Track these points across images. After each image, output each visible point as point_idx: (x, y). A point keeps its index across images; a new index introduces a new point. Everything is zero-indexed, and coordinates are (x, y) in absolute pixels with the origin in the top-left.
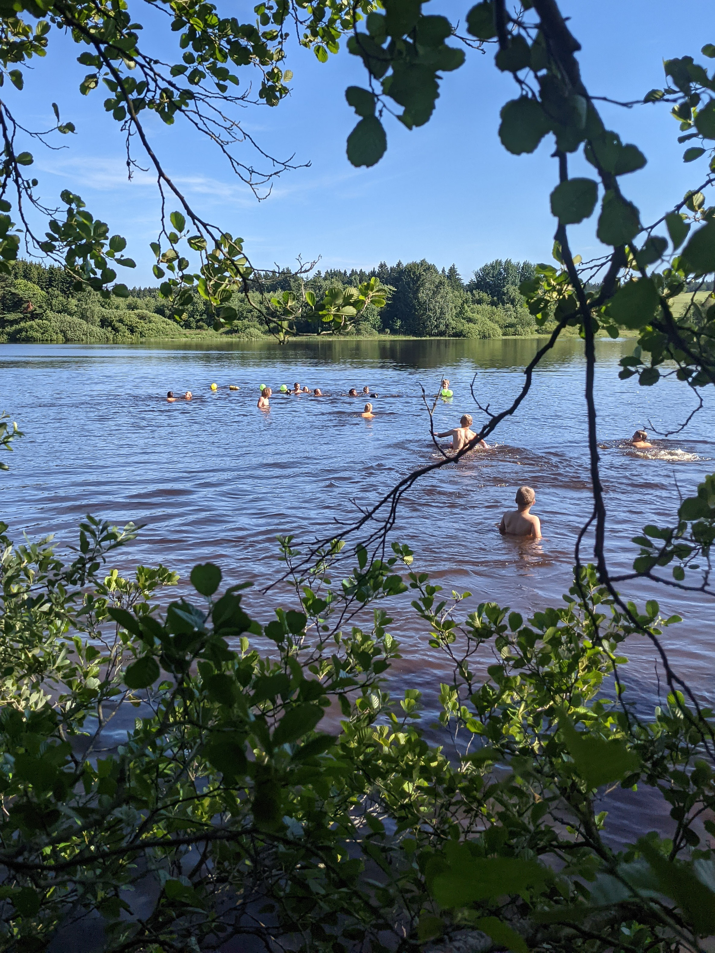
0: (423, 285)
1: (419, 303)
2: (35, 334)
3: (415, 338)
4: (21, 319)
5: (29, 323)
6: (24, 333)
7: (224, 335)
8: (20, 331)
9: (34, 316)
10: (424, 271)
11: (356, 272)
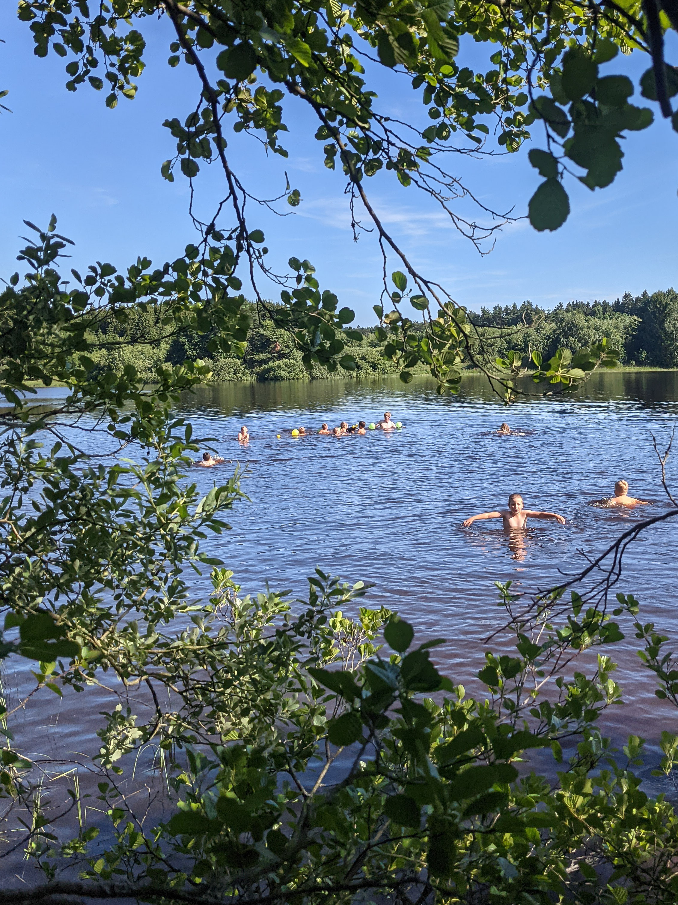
1: (666, 333)
2: (282, 373)
4: (269, 359)
5: (276, 363)
6: (272, 373)
8: (269, 370)
9: (281, 356)
10: (671, 300)
11: (599, 303)
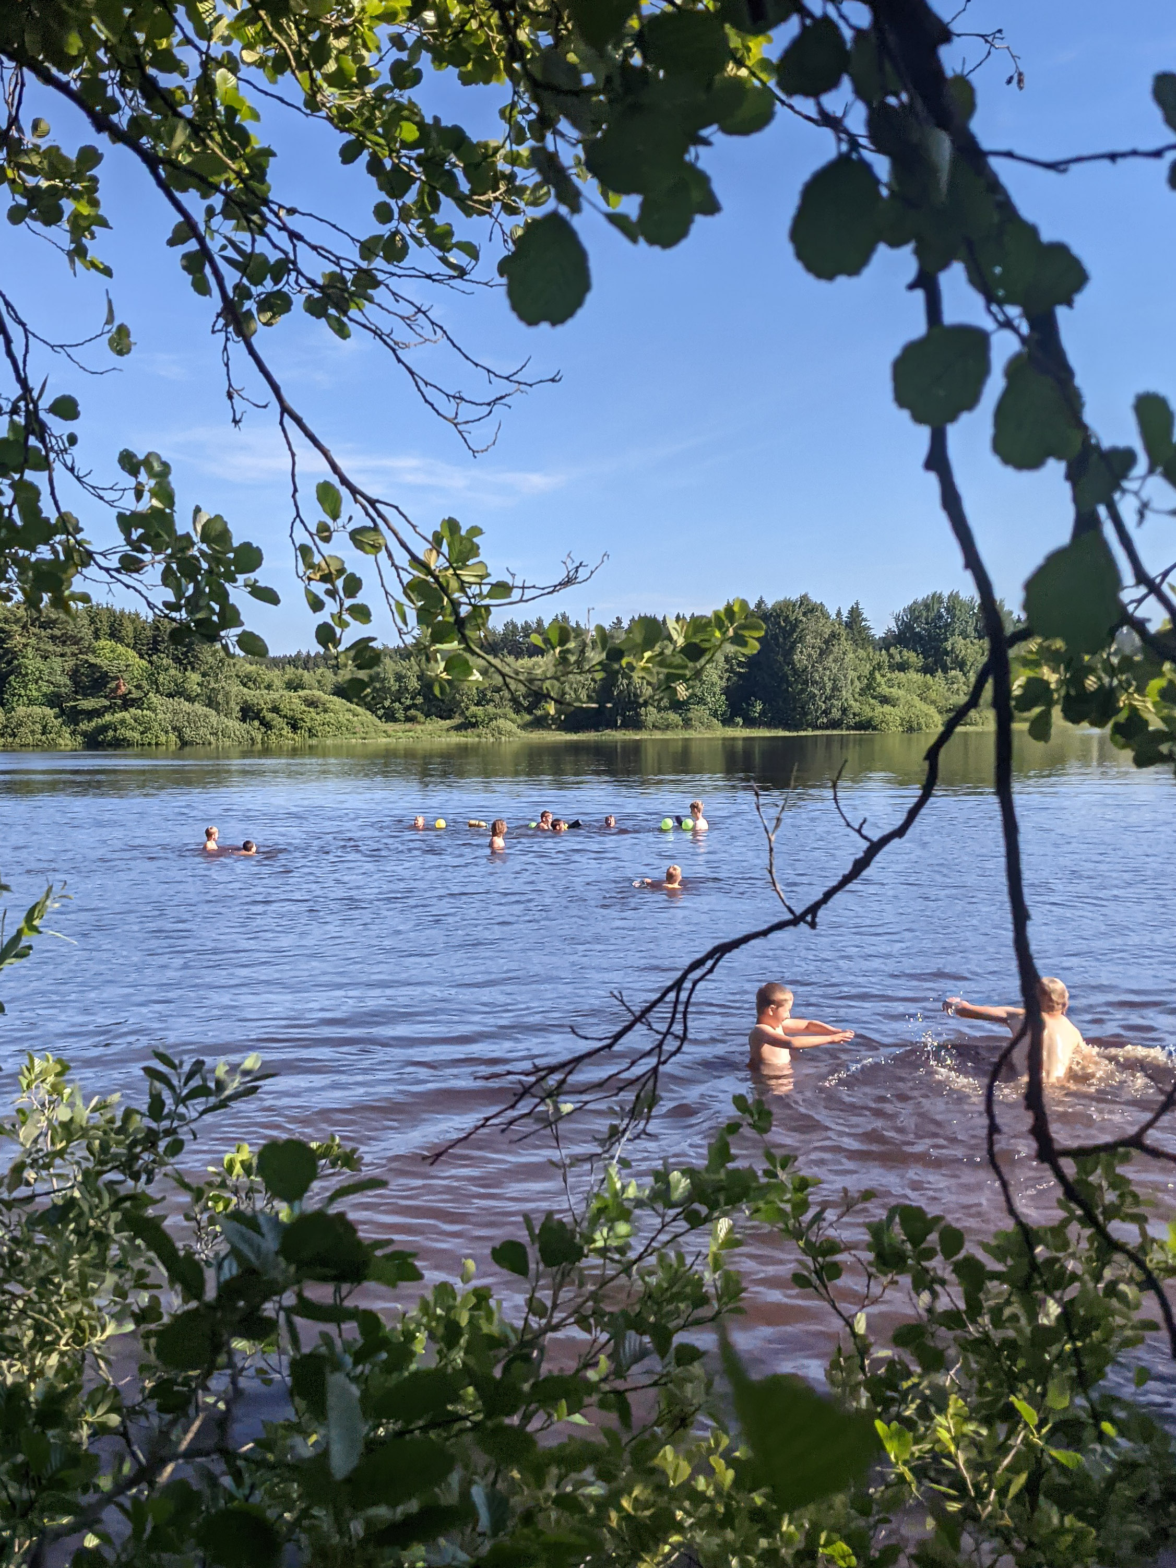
0: (801, 639)
1: (795, 671)
2: (129, 734)
3: (787, 734)
4: (107, 709)
5: (119, 715)
6: (111, 733)
7: (452, 733)
8: (104, 728)
9: (128, 703)
10: (805, 614)
